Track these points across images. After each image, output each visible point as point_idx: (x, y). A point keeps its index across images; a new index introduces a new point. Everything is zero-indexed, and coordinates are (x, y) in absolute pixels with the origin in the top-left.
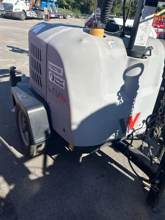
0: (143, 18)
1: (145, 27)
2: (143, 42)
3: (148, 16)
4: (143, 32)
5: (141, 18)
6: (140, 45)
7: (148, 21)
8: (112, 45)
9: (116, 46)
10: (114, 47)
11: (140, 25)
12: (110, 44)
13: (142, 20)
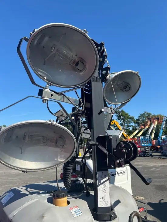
0: (100, 182)
1: (104, 189)
2: (107, 202)
3: (103, 179)
4: (104, 194)
5: (98, 182)
6: (105, 206)
7: (105, 183)
8: (76, 214)
9: (80, 213)
10: (78, 215)
11: (98, 188)
12: (73, 212)
13: (99, 183)
